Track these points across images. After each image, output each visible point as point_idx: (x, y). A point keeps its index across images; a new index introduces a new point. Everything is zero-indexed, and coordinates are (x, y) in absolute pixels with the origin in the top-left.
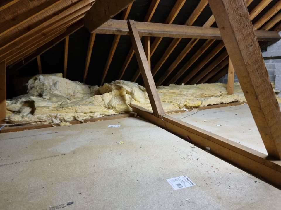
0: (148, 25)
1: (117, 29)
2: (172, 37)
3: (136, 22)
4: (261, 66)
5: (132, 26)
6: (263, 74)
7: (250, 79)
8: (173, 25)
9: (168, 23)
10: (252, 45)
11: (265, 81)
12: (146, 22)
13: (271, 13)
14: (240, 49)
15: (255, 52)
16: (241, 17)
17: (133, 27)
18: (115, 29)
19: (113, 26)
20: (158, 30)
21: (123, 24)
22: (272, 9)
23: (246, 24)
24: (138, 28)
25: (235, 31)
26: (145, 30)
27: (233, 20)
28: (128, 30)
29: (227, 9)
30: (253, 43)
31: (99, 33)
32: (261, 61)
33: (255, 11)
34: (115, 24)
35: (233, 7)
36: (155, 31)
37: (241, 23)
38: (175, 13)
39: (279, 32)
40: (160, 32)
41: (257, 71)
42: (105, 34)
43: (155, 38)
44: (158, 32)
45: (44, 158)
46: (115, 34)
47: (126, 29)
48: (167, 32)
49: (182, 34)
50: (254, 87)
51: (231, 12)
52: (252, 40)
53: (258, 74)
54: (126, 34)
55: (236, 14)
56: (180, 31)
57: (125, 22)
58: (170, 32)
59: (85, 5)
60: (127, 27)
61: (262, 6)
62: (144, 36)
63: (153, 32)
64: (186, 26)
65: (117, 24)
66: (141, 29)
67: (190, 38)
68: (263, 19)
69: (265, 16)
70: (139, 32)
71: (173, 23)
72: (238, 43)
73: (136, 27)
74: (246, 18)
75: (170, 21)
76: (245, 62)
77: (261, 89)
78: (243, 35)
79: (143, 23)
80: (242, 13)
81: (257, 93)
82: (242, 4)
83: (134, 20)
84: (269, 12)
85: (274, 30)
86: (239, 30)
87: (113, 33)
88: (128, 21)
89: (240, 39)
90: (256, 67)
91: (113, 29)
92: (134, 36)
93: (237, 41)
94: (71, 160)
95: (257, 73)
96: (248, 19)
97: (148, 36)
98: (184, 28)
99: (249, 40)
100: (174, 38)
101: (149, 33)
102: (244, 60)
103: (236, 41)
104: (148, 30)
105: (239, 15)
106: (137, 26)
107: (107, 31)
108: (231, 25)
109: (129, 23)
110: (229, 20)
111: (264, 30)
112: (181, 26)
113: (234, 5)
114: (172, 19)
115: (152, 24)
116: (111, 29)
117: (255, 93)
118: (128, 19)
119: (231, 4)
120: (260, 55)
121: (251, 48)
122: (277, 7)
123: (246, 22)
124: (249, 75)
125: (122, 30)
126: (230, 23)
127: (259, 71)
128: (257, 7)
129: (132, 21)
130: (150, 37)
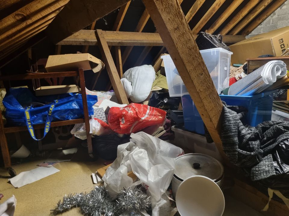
0: (117, 34)
1: (84, 39)
2: (143, 46)
3: (104, 31)
4: (213, 91)
5: (100, 36)
6: (215, 98)
7: (203, 104)
8: (144, 33)
9: (138, 31)
10: (203, 74)
11: (217, 104)
12: (115, 31)
13: (237, 19)
14: (192, 79)
15: (206, 79)
16: (190, 50)
17: (102, 37)
18: (81, 40)
19: (79, 37)
20: (128, 39)
21: (91, 34)
22: (238, 15)
23: (196, 56)
24: (106, 38)
25: (185, 63)
26: (114, 40)
27: (183, 53)
28: (96, 40)
29: (176, 44)
30: (204, 72)
31: (65, 45)
32: (212, 87)
33: (222, 17)
34: (81, 34)
35: (182, 41)
36: (125, 40)
37: (190, 55)
38: (144, 22)
39: (245, 36)
40: (130, 42)
41: (209, 96)
42: (71, 45)
43: (125, 47)
44: (128, 42)
45: (8, 188)
46: (83, 45)
47: (94, 39)
48: (137, 41)
49: (153, 42)
50: (208, 111)
51: (180, 46)
52: (203, 70)
53: (211, 98)
54: (94, 44)
55: (185, 47)
56: (150, 39)
57: (93, 31)
58: (140, 41)
59: (44, 22)
60: (95, 38)
61: (228, 13)
62: (114, 46)
63: (123, 41)
64: (156, 34)
65: (84, 34)
66: (110, 38)
67: (161, 46)
68: (230, 25)
69: (231, 22)
70: (107, 42)
71: (143, 31)
72: (190, 73)
73: (105, 37)
74: (195, 50)
75: (140, 29)
76: (197, 89)
77: (214, 112)
78: (194, 66)
79: (112, 32)
80: (191, 46)
81: (210, 116)
82: (190, 38)
83: (101, 30)
84: (235, 18)
85: (241, 35)
86: (189, 62)
87: (80, 44)
88: (95, 31)
89: (191, 70)
90: (207, 93)
91: (80, 40)
92: (103, 47)
93: (189, 72)
94: (37, 188)
95: (209, 98)
96: (196, 51)
97: (118, 45)
98: (155, 36)
99: (199, 69)
100: (145, 46)
101: (119, 43)
102: (197, 88)
103: (187, 71)
104: (117, 40)
105: (188, 48)
106: (105, 35)
107: (73, 42)
108: (181, 58)
109: (96, 33)
110: (179, 53)
111: (232, 35)
112: (151, 34)
113: (182, 39)
114: (141, 28)
115: (121, 32)
116: (77, 40)
117: (209, 116)
118: (95, 29)
119: (179, 39)
120: (211, 82)
121: (202, 76)
122: (242, 13)
123: (195, 54)
124: (202, 101)
125: (89, 41)
126: (180, 56)
127: (211, 96)
128: (223, 13)
129: (99, 31)
130: (121, 46)
